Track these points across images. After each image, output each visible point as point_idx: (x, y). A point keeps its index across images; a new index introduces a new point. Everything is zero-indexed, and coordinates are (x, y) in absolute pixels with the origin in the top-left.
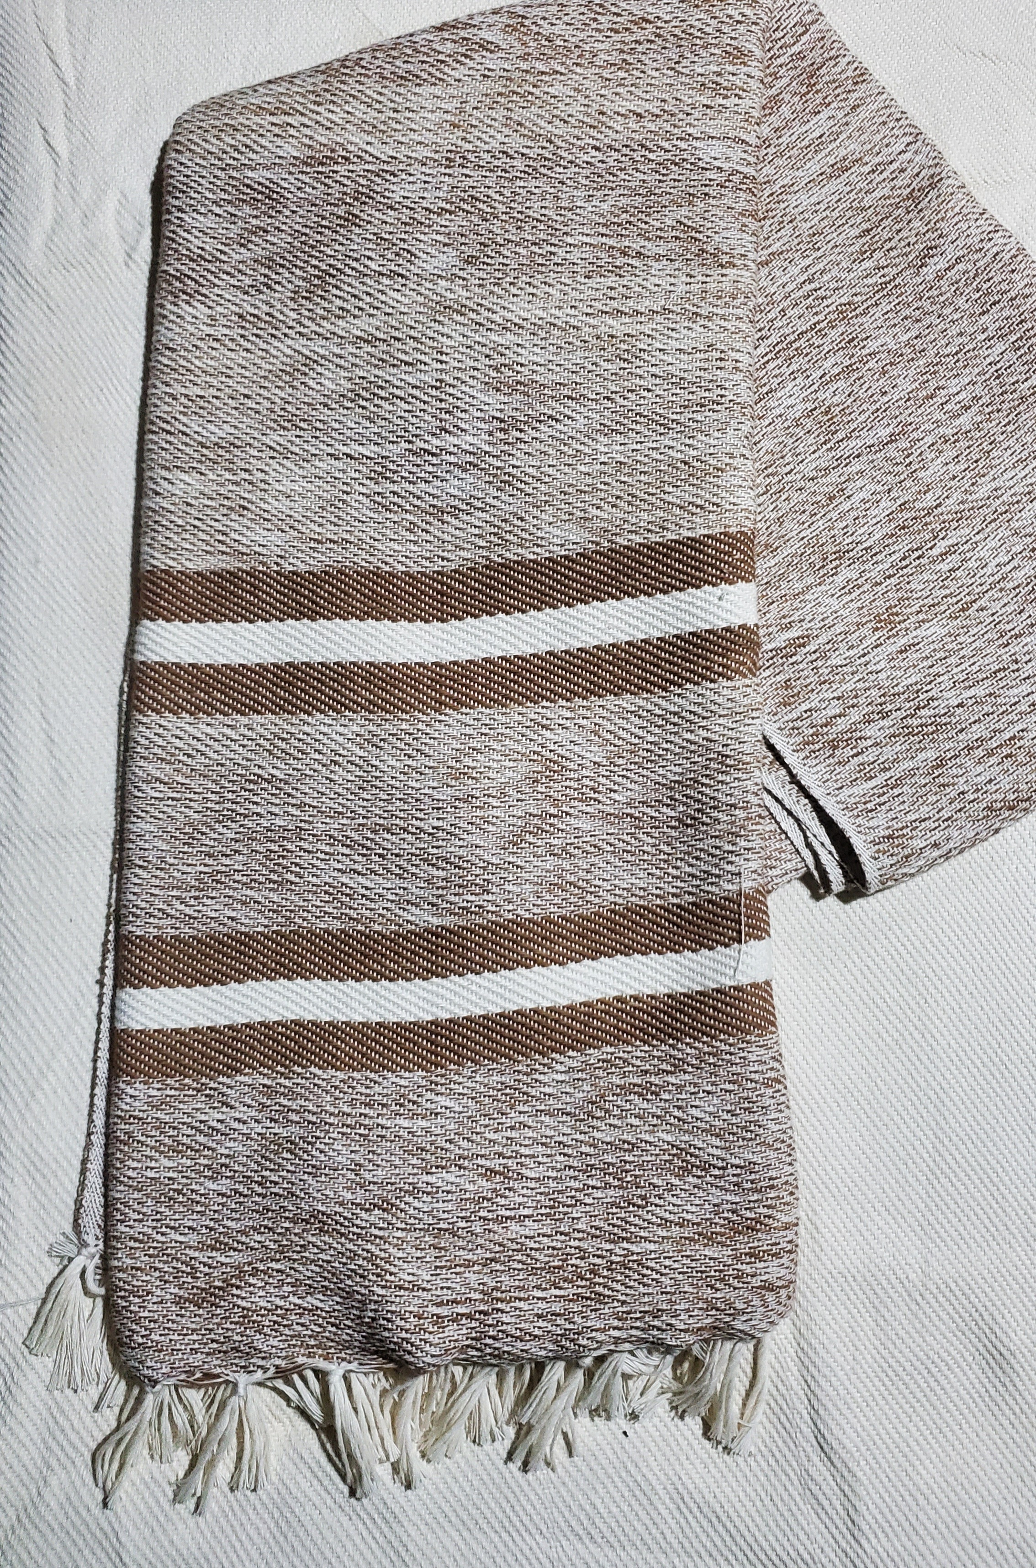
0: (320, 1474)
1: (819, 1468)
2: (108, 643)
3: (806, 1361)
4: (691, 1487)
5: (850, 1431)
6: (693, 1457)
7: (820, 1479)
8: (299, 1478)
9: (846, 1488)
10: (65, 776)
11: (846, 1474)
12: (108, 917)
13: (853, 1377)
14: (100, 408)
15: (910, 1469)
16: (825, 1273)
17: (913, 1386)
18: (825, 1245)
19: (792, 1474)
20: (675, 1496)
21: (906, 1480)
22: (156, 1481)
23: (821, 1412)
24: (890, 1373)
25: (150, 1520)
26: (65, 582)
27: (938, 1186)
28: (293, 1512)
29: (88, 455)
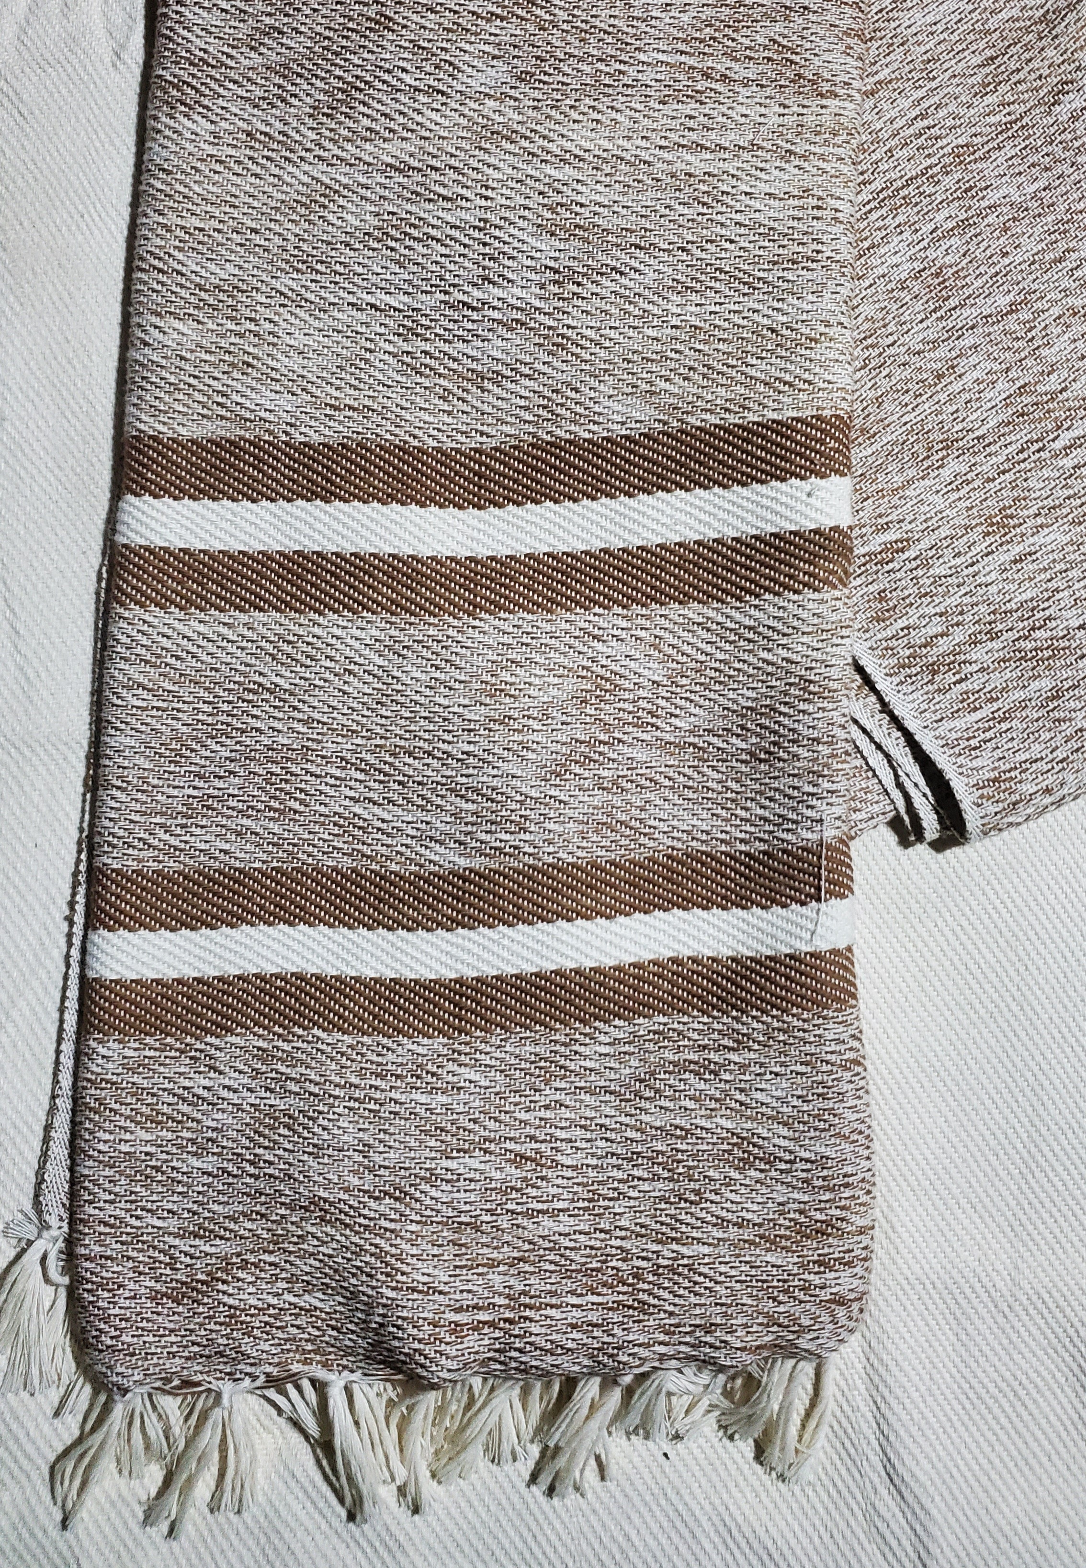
0: (314, 1494)
1: (887, 1503)
2: (85, 519)
3: (876, 1379)
4: (740, 1519)
5: (924, 1462)
6: (742, 1484)
7: (888, 1516)
8: (290, 1498)
9: (918, 1527)
10: (32, 675)
11: (918, 1510)
12: (79, 843)
13: (929, 1399)
14: (80, 238)
15: (991, 1507)
16: (900, 1278)
17: (996, 1411)
18: (901, 1247)
19: (855, 1508)
20: (721, 1529)
21: (986, 1519)
22: (123, 1500)
23: (892, 1438)
24: (971, 1395)
25: (117, 1544)
26: (35, 445)
27: (1032, 1182)
28: (281, 1538)
29: (65, 295)
